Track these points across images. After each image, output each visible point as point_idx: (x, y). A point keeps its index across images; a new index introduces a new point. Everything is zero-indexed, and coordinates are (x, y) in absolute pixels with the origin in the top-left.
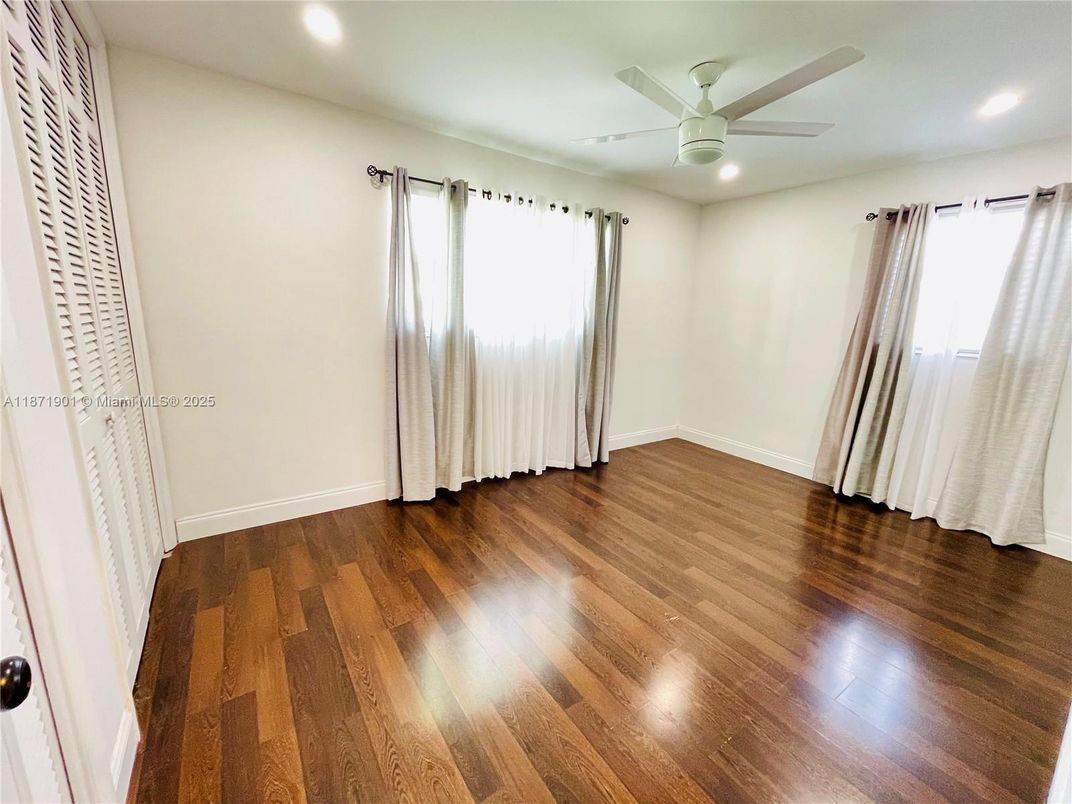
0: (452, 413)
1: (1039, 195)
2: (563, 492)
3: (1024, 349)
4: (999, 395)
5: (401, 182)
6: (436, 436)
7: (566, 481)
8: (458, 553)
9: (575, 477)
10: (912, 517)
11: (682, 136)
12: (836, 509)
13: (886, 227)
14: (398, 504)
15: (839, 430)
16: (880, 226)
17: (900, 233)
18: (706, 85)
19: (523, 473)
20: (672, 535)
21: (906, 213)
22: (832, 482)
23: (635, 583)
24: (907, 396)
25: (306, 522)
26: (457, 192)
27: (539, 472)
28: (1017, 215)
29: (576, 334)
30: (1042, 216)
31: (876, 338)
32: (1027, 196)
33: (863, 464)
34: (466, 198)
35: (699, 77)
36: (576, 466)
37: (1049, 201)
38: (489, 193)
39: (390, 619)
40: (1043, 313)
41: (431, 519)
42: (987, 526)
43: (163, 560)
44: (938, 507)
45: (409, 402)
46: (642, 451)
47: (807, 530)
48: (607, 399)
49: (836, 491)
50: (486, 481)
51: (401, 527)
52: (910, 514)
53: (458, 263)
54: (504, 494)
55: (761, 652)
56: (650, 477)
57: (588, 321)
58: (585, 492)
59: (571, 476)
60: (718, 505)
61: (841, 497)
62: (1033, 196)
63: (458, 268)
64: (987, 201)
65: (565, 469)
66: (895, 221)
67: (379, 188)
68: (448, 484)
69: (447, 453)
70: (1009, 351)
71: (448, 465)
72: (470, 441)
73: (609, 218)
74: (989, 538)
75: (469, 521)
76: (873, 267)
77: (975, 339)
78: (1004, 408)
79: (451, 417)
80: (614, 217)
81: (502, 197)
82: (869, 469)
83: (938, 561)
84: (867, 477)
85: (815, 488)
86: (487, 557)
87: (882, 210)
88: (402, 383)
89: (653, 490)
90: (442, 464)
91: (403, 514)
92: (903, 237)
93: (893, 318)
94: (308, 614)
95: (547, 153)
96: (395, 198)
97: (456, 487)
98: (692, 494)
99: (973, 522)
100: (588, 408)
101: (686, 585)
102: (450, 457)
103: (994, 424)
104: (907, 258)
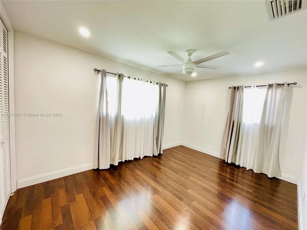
0: (116, 141)
1: (269, 85)
2: (149, 164)
3: (270, 124)
4: (265, 135)
5: (104, 73)
6: (111, 148)
7: (150, 160)
8: (117, 188)
9: (153, 159)
10: (247, 169)
11: (184, 67)
12: (227, 167)
13: (234, 91)
14: (97, 171)
15: (226, 144)
16: (232, 91)
17: (237, 92)
18: (190, 55)
19: (137, 158)
20: (182, 178)
21: (238, 88)
22: (225, 159)
23: (173, 196)
24: (243, 135)
25: (65, 178)
26: (120, 77)
27: (141, 158)
28: (264, 90)
29: (154, 116)
30: (270, 90)
31: (233, 119)
32: (266, 86)
33: (233, 154)
34: (123, 78)
35: (188, 53)
36: (153, 155)
37: (271, 87)
38: (130, 77)
39: (93, 216)
40: (273, 115)
41: (108, 175)
42: (266, 172)
43: (10, 197)
44: (253, 166)
45: (103, 138)
46: (172, 150)
47: (219, 174)
48: (162, 135)
49: (226, 161)
50: (126, 161)
51: (98, 179)
52: (246, 168)
53: (120, 96)
54: (131, 165)
55: (212, 220)
56: (175, 158)
57: (157, 113)
58: (155, 164)
59: (151, 159)
60: (195, 167)
61: (227, 163)
62: (268, 86)
63: (120, 98)
64: (257, 86)
65: (150, 156)
66: (236, 89)
67: (97, 75)
68: (114, 163)
69: (114, 153)
70: (266, 124)
71: (114, 157)
72: (121, 149)
73: (162, 85)
74: (267, 175)
75: (120, 175)
76: (231, 100)
77: (258, 120)
78: (267, 139)
79: (116, 142)
80: (164, 85)
81: (133, 78)
82: (234, 155)
83: (254, 183)
84: (234, 157)
85: (220, 160)
86: (126, 188)
87: (232, 86)
88: (101, 132)
89: (176, 163)
90: (112, 157)
91: (99, 174)
92: (238, 93)
93: (237, 114)
94: (64, 216)
95: (146, 67)
96: (102, 78)
97: (116, 164)
98: (187, 164)
99: (262, 171)
100: (157, 138)
101: (188, 196)
102: (115, 154)
103: (265, 144)
104: (239, 99)
